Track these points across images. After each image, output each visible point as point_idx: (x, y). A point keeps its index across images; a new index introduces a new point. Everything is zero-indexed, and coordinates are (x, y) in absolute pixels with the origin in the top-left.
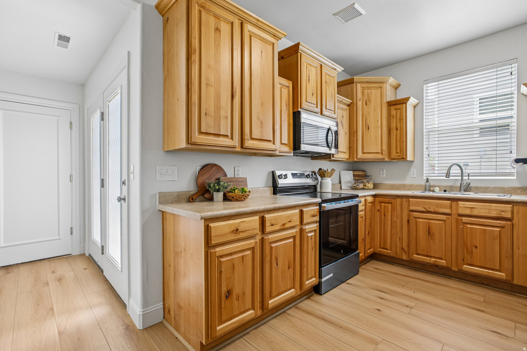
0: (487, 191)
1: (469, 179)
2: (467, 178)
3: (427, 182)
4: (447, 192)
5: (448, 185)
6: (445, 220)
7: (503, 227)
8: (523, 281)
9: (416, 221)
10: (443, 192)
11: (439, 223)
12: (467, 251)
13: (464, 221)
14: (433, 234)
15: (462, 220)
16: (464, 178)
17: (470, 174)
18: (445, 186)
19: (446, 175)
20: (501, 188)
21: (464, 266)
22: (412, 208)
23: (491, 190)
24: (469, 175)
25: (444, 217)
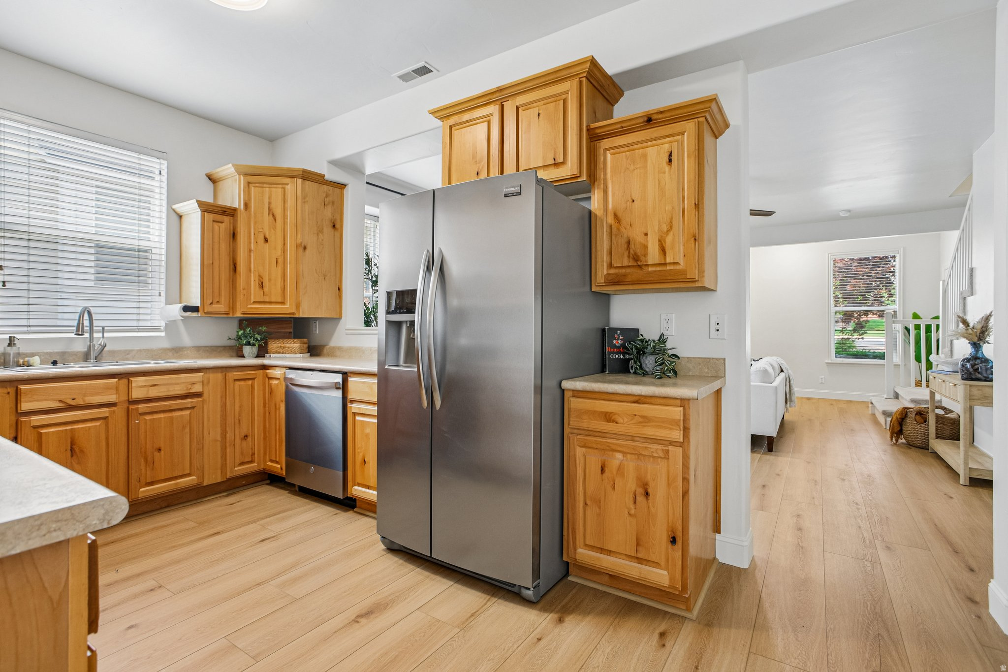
0: (128, 356)
1: (103, 337)
2: (100, 335)
3: (10, 345)
4: (58, 366)
5: (56, 351)
6: (108, 417)
7: (193, 408)
8: (214, 476)
9: (40, 434)
10: (51, 366)
11: (96, 426)
12: (146, 461)
13: (141, 411)
14: (82, 451)
15: (137, 409)
16: (95, 335)
17: (106, 328)
18: (51, 353)
19: (78, 330)
20: (148, 350)
21: (141, 490)
22: (25, 406)
23: (135, 355)
24: (103, 331)
25: (104, 411)
